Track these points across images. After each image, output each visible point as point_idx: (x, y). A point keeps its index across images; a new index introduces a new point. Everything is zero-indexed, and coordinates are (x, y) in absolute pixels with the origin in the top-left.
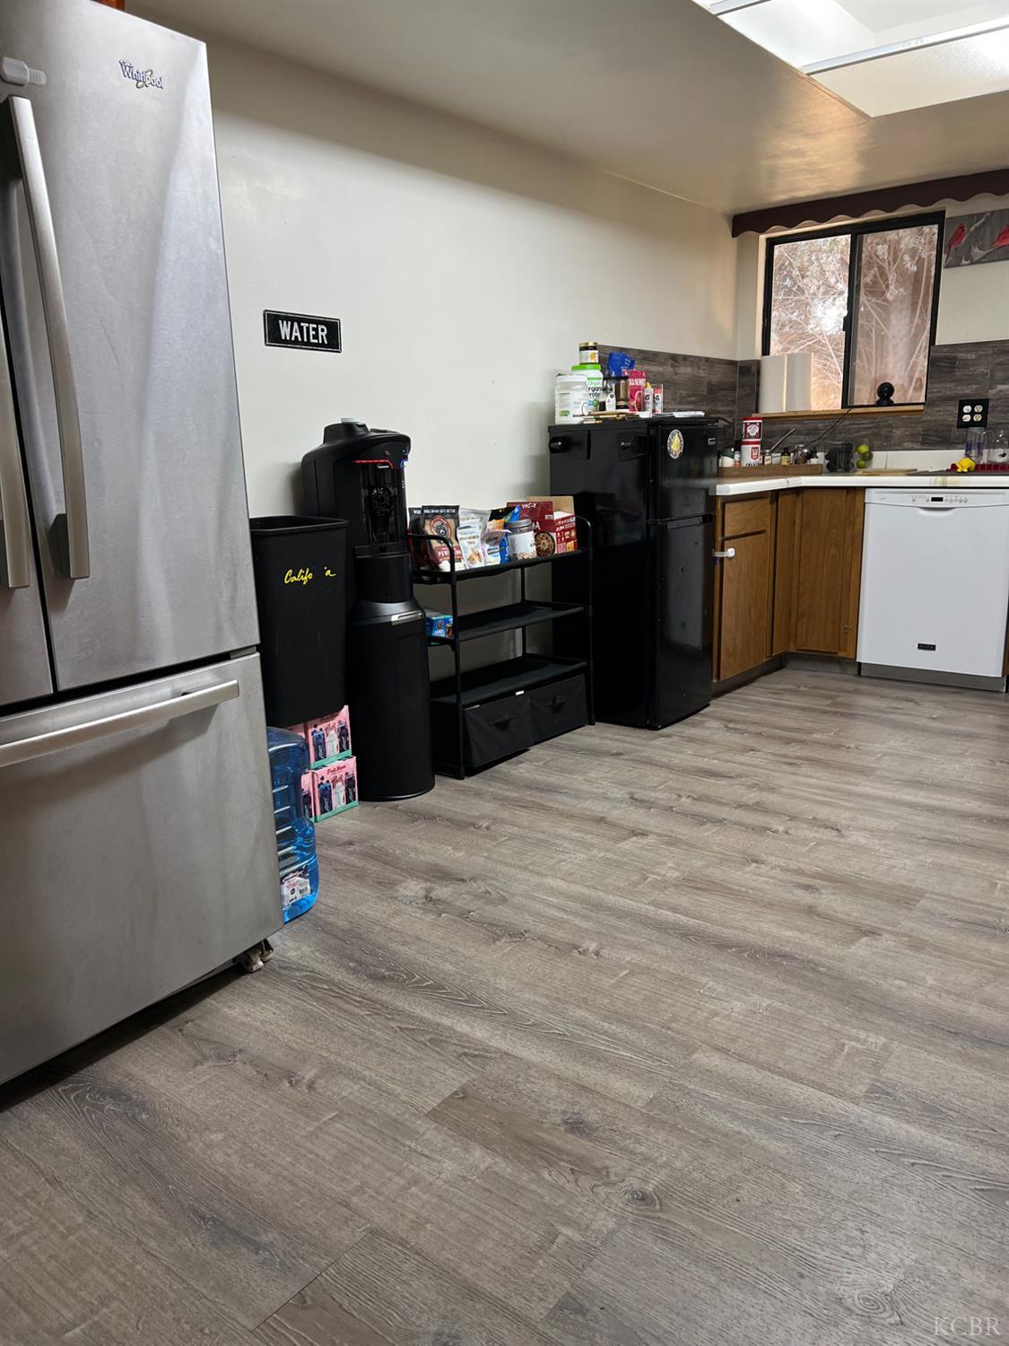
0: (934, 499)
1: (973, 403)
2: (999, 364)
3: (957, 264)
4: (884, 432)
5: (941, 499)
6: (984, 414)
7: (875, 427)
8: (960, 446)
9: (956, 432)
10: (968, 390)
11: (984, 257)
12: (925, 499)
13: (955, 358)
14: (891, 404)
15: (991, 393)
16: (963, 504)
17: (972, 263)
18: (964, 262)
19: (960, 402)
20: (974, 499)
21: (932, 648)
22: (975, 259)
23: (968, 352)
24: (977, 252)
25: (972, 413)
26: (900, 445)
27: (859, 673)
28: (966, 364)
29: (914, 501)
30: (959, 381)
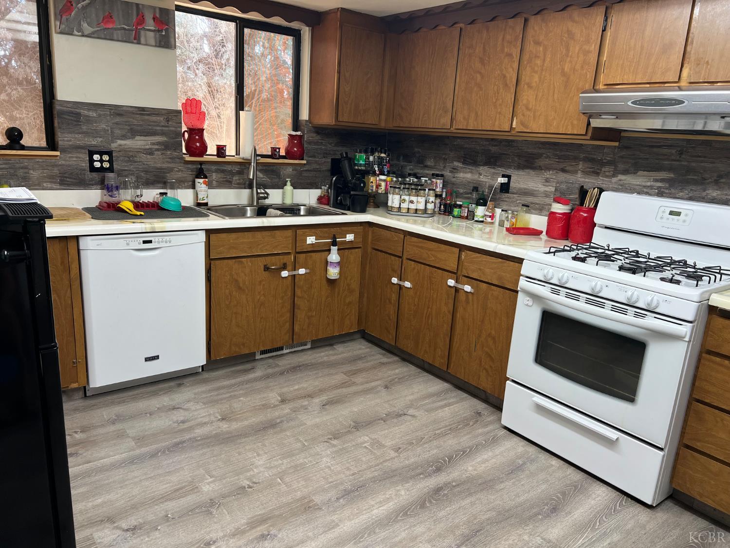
0: (145, 242)
1: (101, 153)
2: (117, 123)
3: (70, 33)
4: (21, 172)
5: (150, 242)
6: (110, 161)
7: (10, 168)
9: (89, 175)
10: (95, 142)
11: (93, 33)
12: (137, 243)
13: (79, 114)
14: (23, 148)
15: (114, 146)
16: (168, 245)
17: (83, 36)
18: (76, 33)
19: (89, 151)
20: (176, 239)
21: (156, 358)
22: (86, 33)
23: (89, 110)
24: (87, 29)
25: (101, 161)
26: (39, 185)
27: (85, 396)
28: (89, 120)
29: (128, 244)
30: (86, 134)
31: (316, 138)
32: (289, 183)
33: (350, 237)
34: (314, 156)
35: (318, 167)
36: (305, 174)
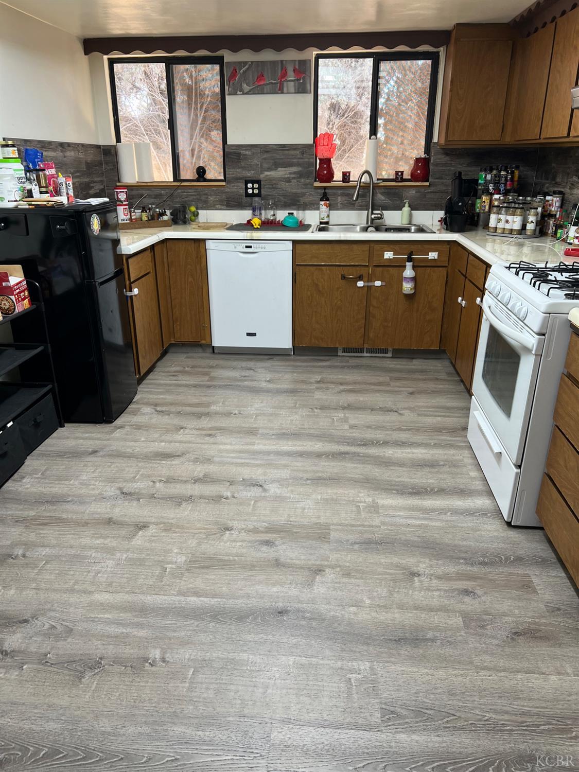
0: (247, 247)
1: (253, 182)
2: (265, 159)
3: (235, 94)
4: (203, 198)
5: (250, 247)
6: (259, 188)
7: (198, 195)
8: (248, 208)
9: (246, 200)
10: (249, 174)
11: (250, 91)
12: (241, 247)
13: (240, 154)
14: (206, 180)
15: (262, 177)
16: (263, 250)
17: (243, 94)
18: (239, 93)
19: (245, 181)
20: (269, 246)
21: (254, 335)
22: (245, 91)
23: (246, 150)
24: (246, 88)
25: (253, 188)
26: (214, 206)
27: (214, 352)
28: (246, 158)
29: (235, 248)
30: (244, 168)
31: (445, 159)
32: (407, 205)
33: (433, 255)
34: (441, 178)
35: (444, 188)
36: (428, 196)
